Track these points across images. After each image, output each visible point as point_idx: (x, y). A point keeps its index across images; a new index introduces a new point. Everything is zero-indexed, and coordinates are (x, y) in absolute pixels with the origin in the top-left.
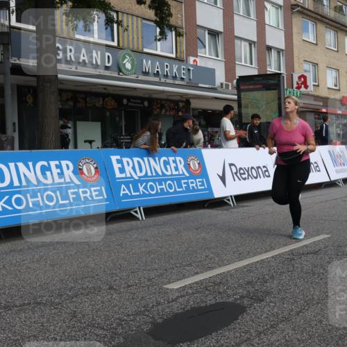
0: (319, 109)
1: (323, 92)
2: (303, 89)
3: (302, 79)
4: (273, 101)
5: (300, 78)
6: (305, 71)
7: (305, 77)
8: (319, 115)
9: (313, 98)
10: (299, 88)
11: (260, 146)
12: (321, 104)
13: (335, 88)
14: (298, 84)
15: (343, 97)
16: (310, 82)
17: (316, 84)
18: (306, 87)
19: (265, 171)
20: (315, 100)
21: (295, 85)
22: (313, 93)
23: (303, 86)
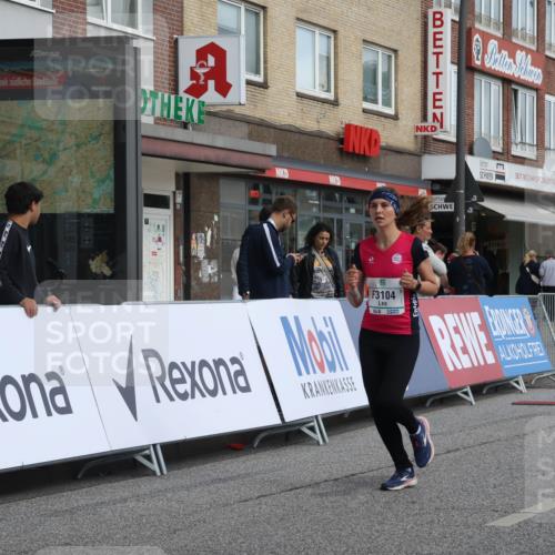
0: (263, 170)
1: (280, 109)
2: (211, 96)
3: (211, 61)
4: (97, 138)
5: (202, 54)
6: (223, 31)
7: (220, 54)
8: (267, 191)
9: (245, 128)
10: (197, 90)
11: (42, 302)
12: (272, 150)
13: (324, 95)
14: (194, 75)
15: (348, 127)
16: (238, 73)
17: (260, 79)
18: (224, 88)
19: (54, 392)
20: (251, 137)
21: (185, 82)
22: (247, 111)
23: (211, 84)
